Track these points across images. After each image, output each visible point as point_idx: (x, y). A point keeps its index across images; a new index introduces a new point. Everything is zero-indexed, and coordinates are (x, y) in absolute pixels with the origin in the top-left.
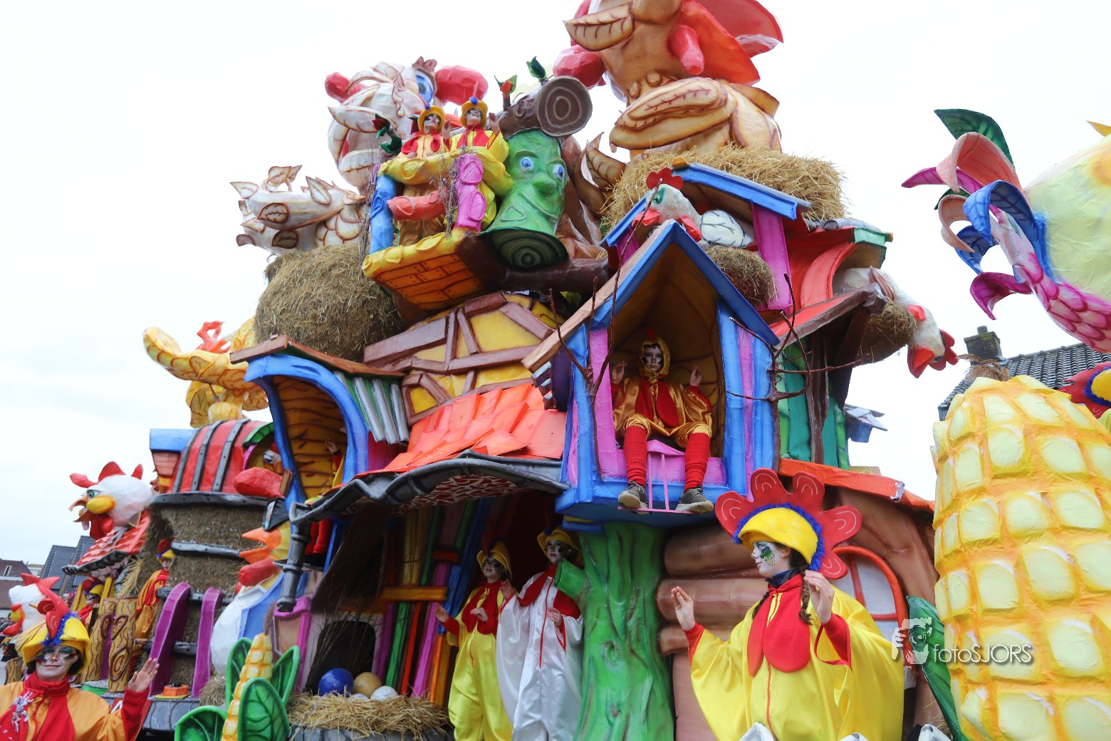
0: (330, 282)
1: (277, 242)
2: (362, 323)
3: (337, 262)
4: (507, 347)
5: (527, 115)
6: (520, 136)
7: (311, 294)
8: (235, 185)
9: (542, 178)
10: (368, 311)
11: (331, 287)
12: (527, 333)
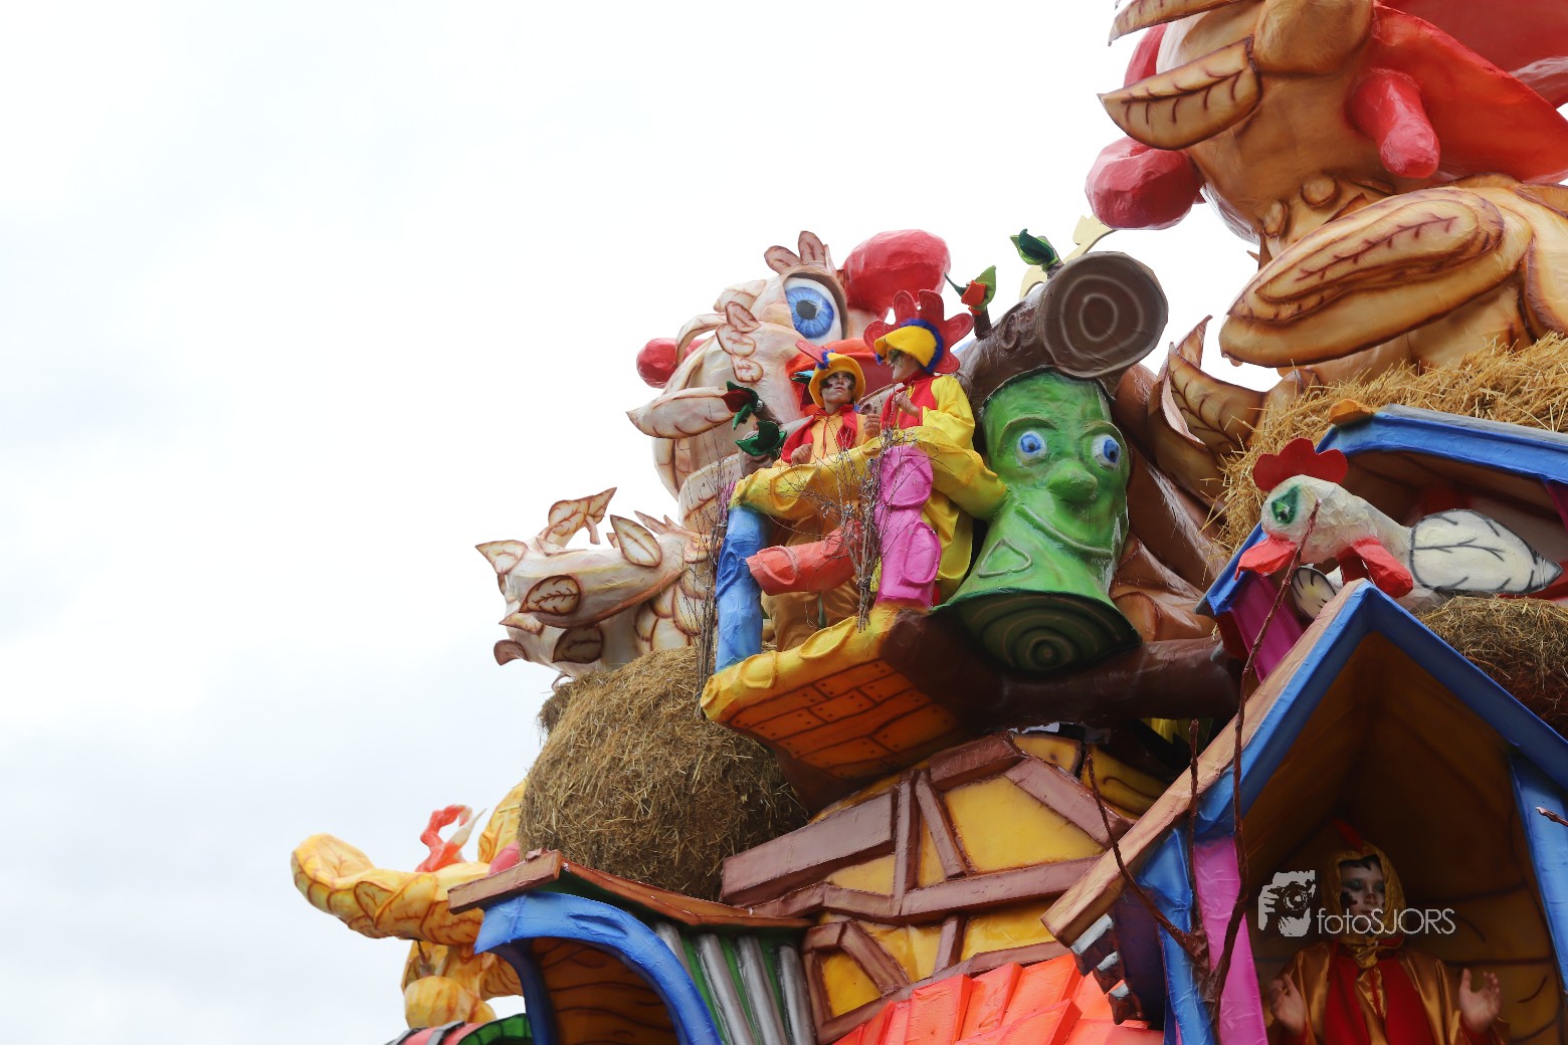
0: (657, 732)
1: (563, 654)
2: (725, 813)
3: (670, 687)
4: (1029, 862)
5: (1025, 343)
6: (1012, 389)
7: (620, 760)
8: (485, 549)
9: (1069, 470)
10: (736, 788)
11: (659, 741)
12: (1069, 829)
